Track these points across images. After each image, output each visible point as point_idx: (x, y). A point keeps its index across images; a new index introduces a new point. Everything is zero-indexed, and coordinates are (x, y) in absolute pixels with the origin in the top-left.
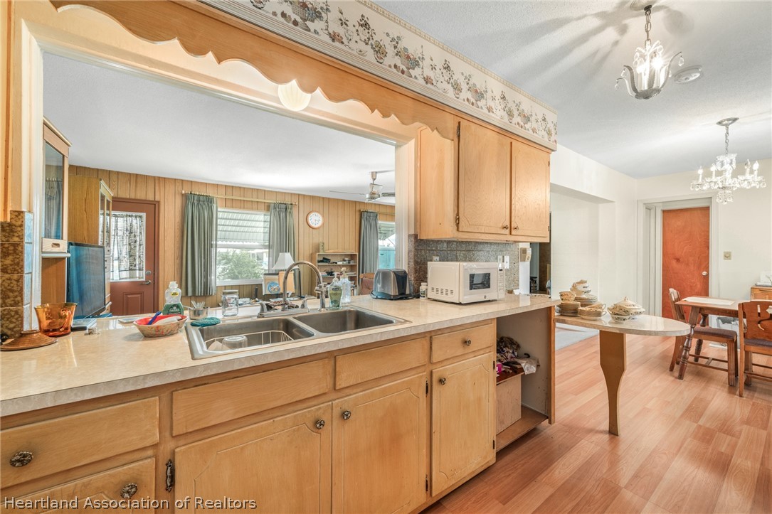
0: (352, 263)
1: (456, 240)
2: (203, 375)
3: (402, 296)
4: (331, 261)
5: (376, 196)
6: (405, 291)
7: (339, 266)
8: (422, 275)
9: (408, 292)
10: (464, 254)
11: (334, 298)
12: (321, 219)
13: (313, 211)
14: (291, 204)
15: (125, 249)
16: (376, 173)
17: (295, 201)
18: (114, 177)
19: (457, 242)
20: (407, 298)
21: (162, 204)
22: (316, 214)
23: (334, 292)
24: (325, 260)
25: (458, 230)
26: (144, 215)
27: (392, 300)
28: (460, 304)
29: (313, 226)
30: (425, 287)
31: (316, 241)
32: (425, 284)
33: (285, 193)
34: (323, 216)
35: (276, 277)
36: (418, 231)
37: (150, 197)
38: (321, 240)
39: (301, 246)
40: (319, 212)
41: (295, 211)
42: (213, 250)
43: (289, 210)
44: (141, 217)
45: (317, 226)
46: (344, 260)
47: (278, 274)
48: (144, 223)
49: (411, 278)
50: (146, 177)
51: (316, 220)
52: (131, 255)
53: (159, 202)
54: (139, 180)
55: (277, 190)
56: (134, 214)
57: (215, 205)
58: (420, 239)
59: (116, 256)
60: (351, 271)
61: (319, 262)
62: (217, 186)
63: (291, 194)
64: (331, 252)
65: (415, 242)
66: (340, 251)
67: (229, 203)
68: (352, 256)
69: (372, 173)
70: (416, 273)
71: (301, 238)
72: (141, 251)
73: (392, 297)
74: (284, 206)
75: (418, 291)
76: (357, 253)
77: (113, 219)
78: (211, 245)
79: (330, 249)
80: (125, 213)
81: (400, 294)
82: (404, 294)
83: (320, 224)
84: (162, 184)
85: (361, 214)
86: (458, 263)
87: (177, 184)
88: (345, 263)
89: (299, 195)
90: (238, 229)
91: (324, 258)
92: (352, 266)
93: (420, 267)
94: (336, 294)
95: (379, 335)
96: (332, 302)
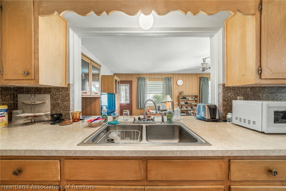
0: (196, 99)
1: (259, 86)
2: (74, 155)
3: (213, 119)
4: (187, 98)
5: (205, 69)
6: (216, 117)
7: (190, 100)
8: (228, 108)
9: (217, 117)
10: (267, 95)
11: (169, 118)
12: (182, 82)
13: (179, 79)
14: (171, 77)
15: (125, 94)
16: (206, 58)
17: (172, 76)
18: (122, 75)
19: (260, 87)
20: (217, 121)
21: (133, 81)
22: (180, 80)
23: (169, 115)
24: (184, 98)
25: (260, 78)
26: (129, 85)
27: (206, 121)
28: (263, 133)
29: (179, 85)
30: (231, 116)
31: (180, 91)
32: (231, 114)
33: (168, 74)
34: (183, 81)
35: (165, 104)
36: (226, 81)
37: (130, 80)
38: (182, 90)
39: (174, 93)
40: (181, 79)
41: (172, 80)
42: (146, 94)
43: (169, 80)
44: (128, 85)
45: (181, 85)
46: (192, 98)
47: (165, 103)
48: (129, 87)
49: (220, 109)
50: (129, 74)
51: (180, 82)
52: (126, 96)
53: (132, 81)
54: (128, 75)
55: (165, 73)
56: (127, 85)
57: (146, 80)
58: (227, 87)
59: (123, 96)
60: (196, 102)
61: (181, 99)
62: (147, 74)
63: (171, 74)
64: (186, 95)
65: (223, 89)
66: (191, 94)
67: (150, 79)
68: (196, 96)
69: (203, 59)
70: (224, 107)
71: (174, 90)
72: (128, 95)
73: (206, 120)
74: (168, 78)
75: (226, 117)
76: (198, 95)
77: (122, 86)
78: (145, 93)
79: (186, 93)
80: (124, 85)
81: (211, 118)
82: (215, 118)
83: (182, 84)
84: (133, 75)
85: (200, 78)
86: (260, 102)
87: (137, 75)
88: (192, 99)
89: (173, 74)
90: (154, 87)
91: (183, 97)
92: (196, 100)
93: (227, 103)
94: (169, 116)
95: (180, 152)
96: (168, 120)
